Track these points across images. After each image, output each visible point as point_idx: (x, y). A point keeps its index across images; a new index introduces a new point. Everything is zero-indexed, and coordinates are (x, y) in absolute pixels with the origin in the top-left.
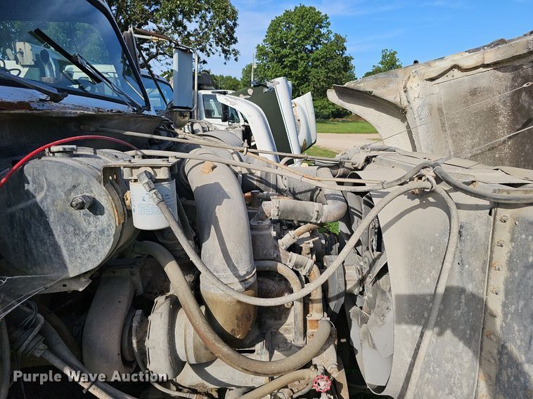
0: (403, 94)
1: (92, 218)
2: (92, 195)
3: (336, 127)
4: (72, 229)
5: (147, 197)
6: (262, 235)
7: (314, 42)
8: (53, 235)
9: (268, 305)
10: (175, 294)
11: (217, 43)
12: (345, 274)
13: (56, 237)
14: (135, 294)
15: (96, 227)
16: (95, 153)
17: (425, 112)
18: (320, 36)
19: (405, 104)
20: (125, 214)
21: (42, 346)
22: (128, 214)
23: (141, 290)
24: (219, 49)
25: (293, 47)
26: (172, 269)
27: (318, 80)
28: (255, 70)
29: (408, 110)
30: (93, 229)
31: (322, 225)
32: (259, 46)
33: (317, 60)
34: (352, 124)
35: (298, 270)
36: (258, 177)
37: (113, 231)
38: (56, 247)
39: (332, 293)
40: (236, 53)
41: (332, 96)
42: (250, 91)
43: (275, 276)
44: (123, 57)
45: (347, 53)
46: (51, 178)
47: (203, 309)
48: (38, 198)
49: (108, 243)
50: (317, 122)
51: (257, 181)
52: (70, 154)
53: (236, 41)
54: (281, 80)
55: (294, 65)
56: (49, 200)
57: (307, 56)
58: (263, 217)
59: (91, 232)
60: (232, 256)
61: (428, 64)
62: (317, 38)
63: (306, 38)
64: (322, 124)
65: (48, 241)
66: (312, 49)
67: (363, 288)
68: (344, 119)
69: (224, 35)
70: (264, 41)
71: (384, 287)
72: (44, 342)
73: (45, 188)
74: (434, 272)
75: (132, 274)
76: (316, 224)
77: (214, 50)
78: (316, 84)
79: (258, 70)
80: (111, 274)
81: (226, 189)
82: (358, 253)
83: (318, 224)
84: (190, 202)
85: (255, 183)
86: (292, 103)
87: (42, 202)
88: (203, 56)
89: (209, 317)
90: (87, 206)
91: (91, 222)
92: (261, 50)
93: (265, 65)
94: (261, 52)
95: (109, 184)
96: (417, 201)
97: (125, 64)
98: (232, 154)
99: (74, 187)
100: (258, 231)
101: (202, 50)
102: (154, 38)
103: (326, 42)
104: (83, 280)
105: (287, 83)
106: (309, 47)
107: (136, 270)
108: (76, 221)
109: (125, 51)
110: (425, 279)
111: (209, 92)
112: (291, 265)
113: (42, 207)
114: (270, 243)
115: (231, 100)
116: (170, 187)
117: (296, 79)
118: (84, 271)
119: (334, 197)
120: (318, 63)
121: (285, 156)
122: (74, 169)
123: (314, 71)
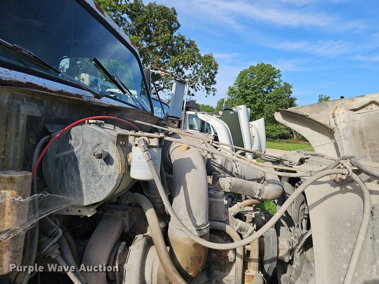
0: (332, 119)
1: (105, 167)
2: (108, 151)
3: (281, 146)
4: (92, 172)
5: (142, 157)
6: (217, 202)
7: (269, 87)
8: (79, 175)
9: (215, 248)
10: (150, 235)
11: (203, 84)
12: (278, 243)
13: (81, 176)
14: (123, 231)
15: (106, 173)
16: (115, 128)
17: (349, 133)
18: (273, 83)
19: (333, 126)
20: (126, 168)
21: (57, 251)
22: (128, 168)
23: (127, 229)
24: (204, 87)
25: (254, 89)
26: (151, 215)
27: (270, 112)
28: (226, 103)
29: (336, 130)
30: (105, 174)
31: (262, 201)
32: (230, 87)
33: (271, 98)
34: (293, 144)
35: (242, 233)
36: (219, 165)
37: (116, 177)
38: (79, 182)
39: (267, 257)
40: (214, 90)
41: (278, 117)
42: (221, 113)
43: (224, 236)
44: (142, 83)
45: (292, 96)
46: (85, 137)
47: (168, 248)
48: (75, 150)
49: (112, 185)
50: (267, 140)
51: (218, 167)
52: (99, 125)
53: (215, 83)
54: (243, 107)
55: (253, 101)
56: (81, 151)
57: (264, 95)
58: (219, 189)
59: (102, 176)
60: (193, 210)
61: (352, 99)
62: (271, 84)
63: (263, 84)
64: (271, 142)
65: (76, 178)
66: (267, 91)
67: (293, 257)
68: (288, 140)
69: (208, 79)
70: (234, 84)
71: (309, 259)
72: (59, 249)
73: (81, 144)
74: (350, 244)
75: (124, 216)
76: (257, 199)
77: (200, 88)
78: (269, 114)
79: (228, 102)
80: (110, 214)
81: (195, 162)
82: (290, 231)
83: (259, 200)
84: (170, 176)
85: (216, 168)
86: (249, 124)
87: (77, 152)
88: (192, 91)
89: (172, 254)
90: (103, 157)
91: (104, 169)
92: (232, 89)
93: (233, 100)
94: (232, 91)
95: (119, 146)
96: (338, 189)
97: (142, 87)
98: (202, 143)
99: (98, 145)
100: (214, 198)
101: (192, 87)
102: (163, 72)
103: (278, 87)
104: (92, 209)
105: (247, 109)
106: (265, 90)
107: (127, 213)
108: (95, 167)
109: (144, 79)
110: (342, 250)
111: (193, 113)
112: (237, 228)
113: (76, 155)
114: (223, 209)
115: (206, 117)
116: (157, 152)
117: (254, 110)
118: (93, 202)
119: (273, 182)
120: (271, 101)
121: (239, 150)
122: (100, 134)
123: (267, 106)
